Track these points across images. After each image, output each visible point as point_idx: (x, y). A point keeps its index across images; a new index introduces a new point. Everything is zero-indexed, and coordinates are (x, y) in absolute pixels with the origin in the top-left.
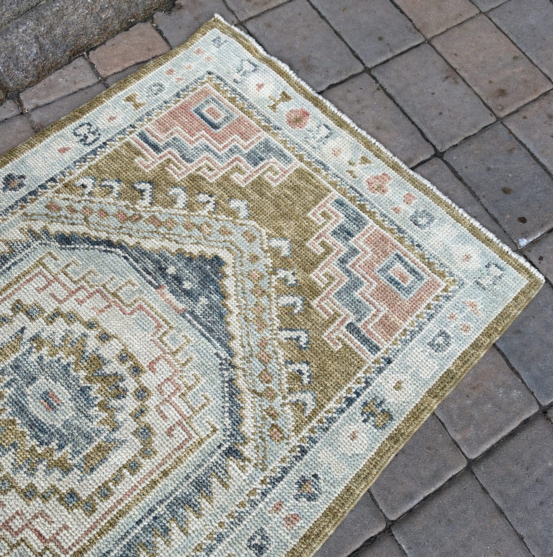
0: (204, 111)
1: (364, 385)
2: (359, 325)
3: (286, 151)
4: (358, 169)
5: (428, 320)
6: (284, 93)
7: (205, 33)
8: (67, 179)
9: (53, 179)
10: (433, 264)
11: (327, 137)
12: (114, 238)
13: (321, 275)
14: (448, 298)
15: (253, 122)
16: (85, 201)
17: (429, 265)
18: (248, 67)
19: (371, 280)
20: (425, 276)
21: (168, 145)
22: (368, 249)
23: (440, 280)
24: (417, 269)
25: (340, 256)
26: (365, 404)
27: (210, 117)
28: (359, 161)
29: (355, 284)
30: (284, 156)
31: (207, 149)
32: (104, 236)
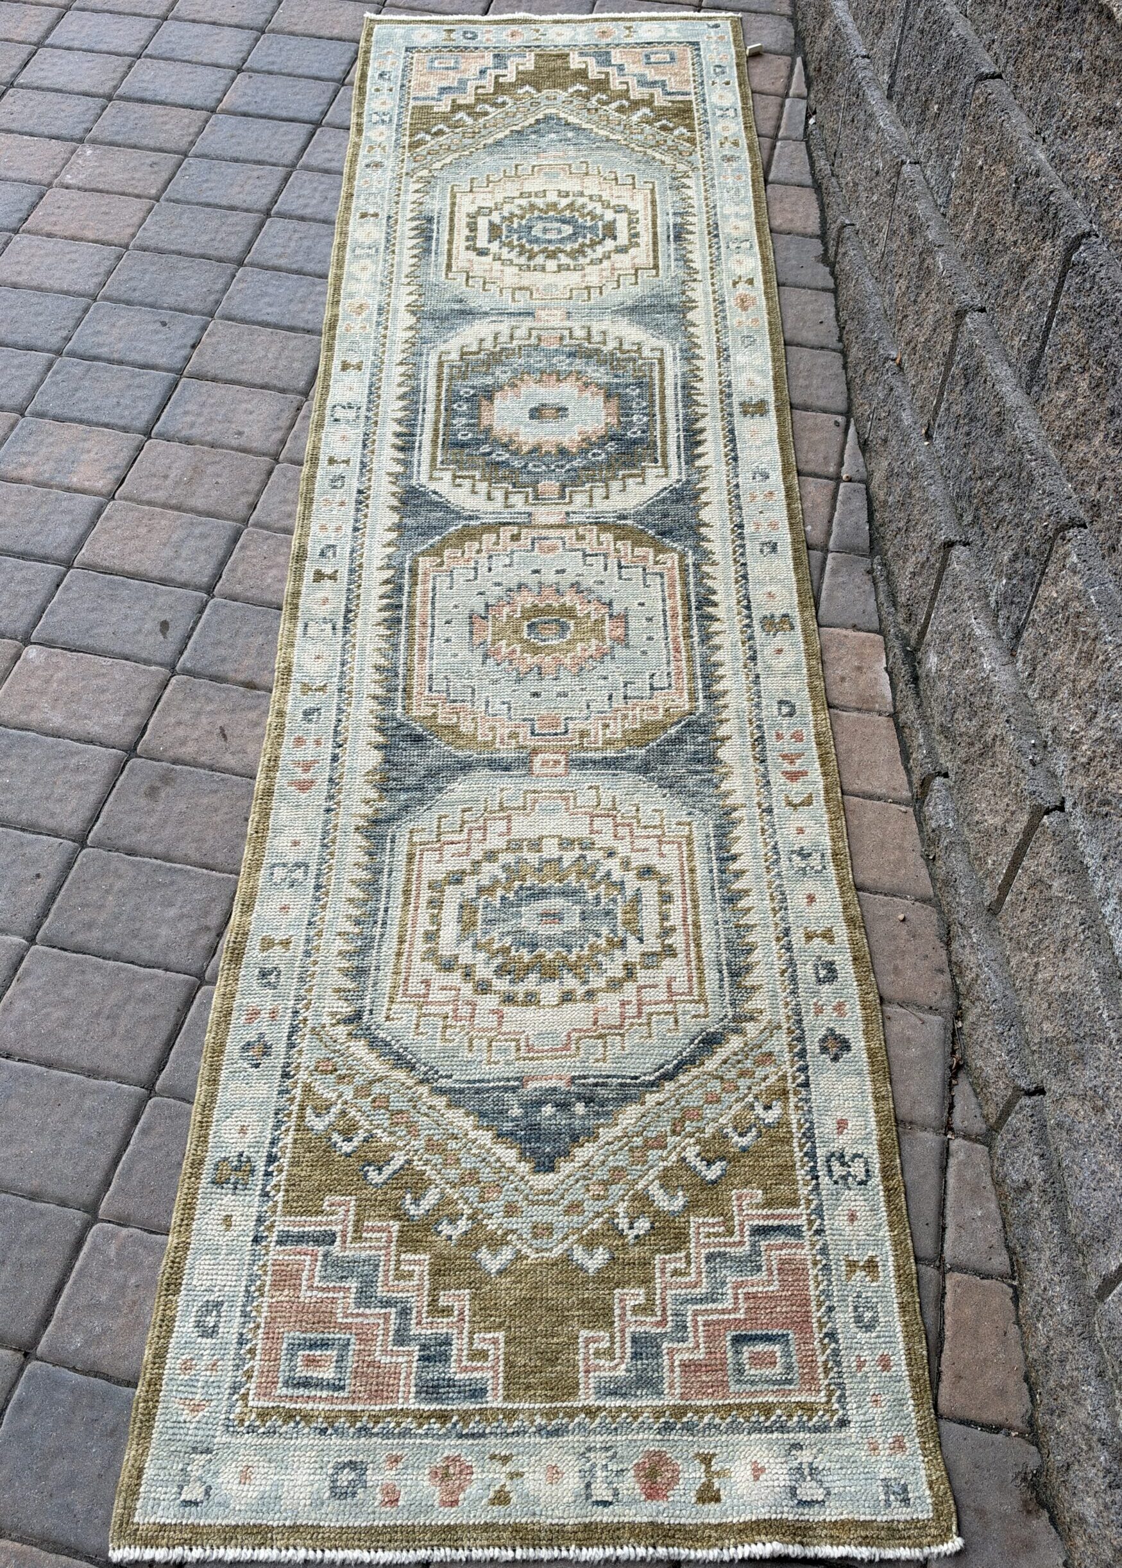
0: (777, 1348)
1: (268, 1188)
2: (321, 1250)
3: (619, 1402)
4: (498, 1475)
5: (241, 1334)
6: (717, 1500)
7: (931, 1488)
8: (793, 1100)
9: (806, 1084)
10: (285, 1422)
11: (588, 1486)
12: (669, 1086)
13: (417, 1268)
14: (235, 1388)
15: (705, 1403)
16: (746, 1096)
17: (289, 1416)
18: (809, 1490)
19: (350, 1320)
20: (284, 1391)
21: (755, 1251)
22: (386, 1360)
23: (260, 1404)
24: (301, 1391)
25: (414, 1315)
26: (252, 1171)
27: (760, 1347)
28: (507, 1489)
29: (365, 1297)
30: (613, 1393)
31: (711, 1298)
32: (683, 1079)
